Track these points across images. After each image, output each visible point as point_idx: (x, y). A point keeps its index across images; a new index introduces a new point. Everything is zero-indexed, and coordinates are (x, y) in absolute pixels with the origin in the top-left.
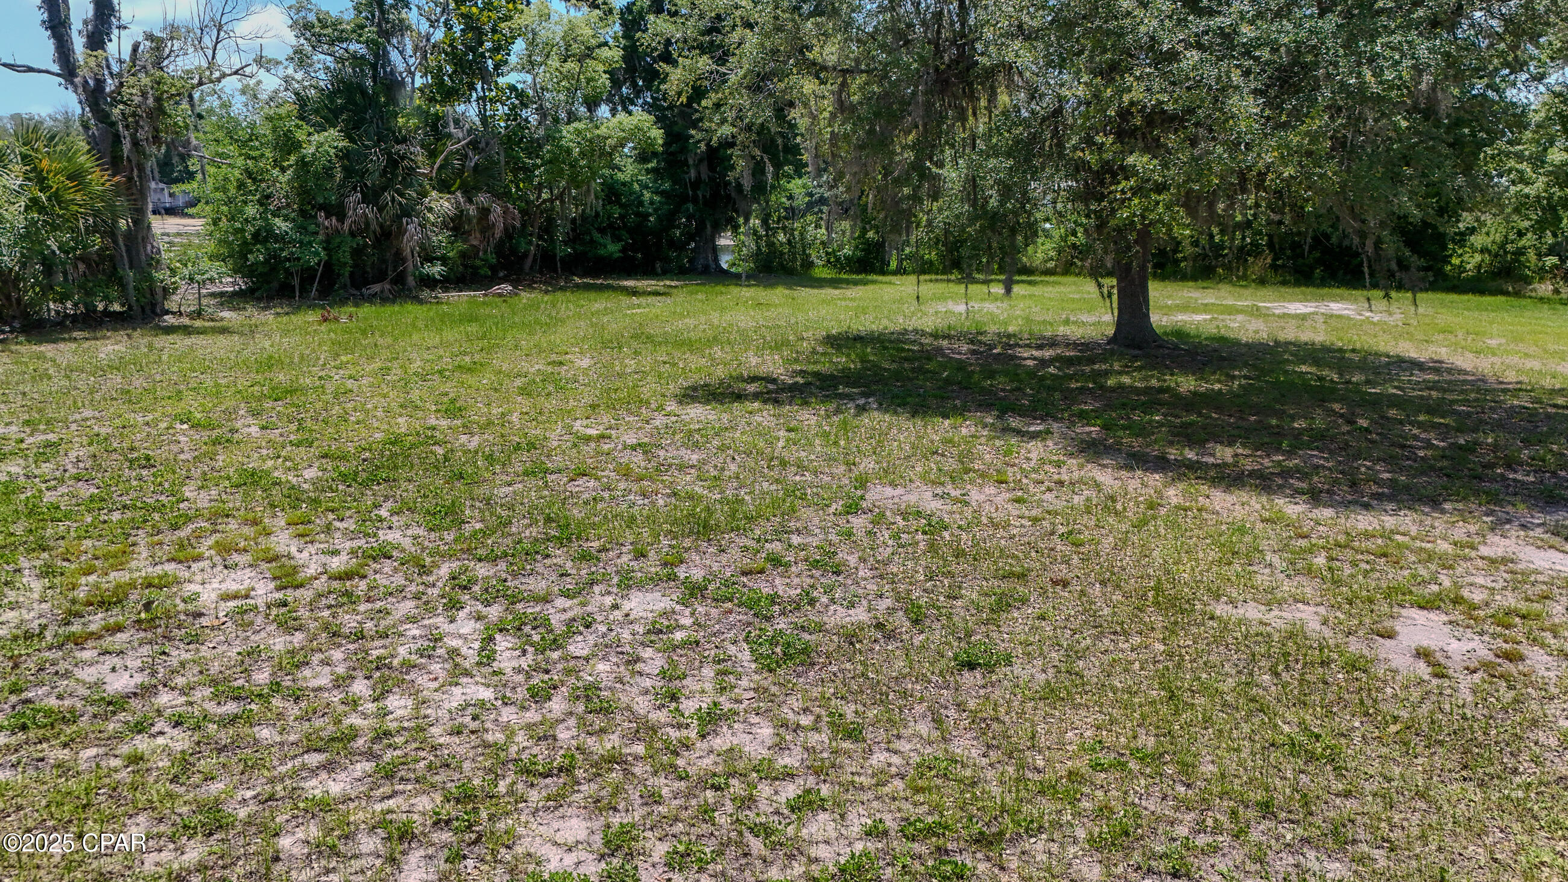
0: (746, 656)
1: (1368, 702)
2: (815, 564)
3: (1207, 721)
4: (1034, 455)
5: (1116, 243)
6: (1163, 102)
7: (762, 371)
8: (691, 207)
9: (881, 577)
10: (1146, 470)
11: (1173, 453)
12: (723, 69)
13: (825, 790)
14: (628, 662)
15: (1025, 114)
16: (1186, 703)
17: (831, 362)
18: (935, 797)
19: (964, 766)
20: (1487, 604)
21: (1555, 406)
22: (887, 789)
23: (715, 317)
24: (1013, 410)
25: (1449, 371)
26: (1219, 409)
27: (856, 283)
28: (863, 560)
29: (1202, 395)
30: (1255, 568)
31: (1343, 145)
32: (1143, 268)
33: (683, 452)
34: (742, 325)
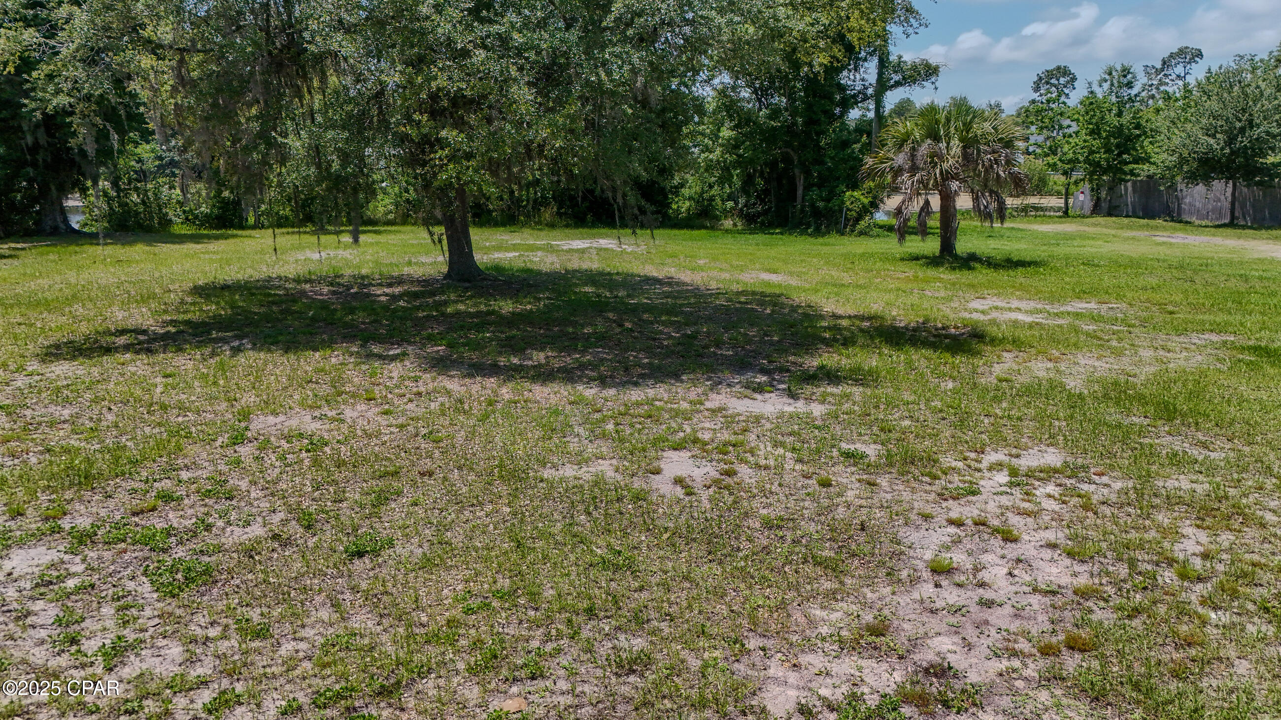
0: (147, 588)
1: (649, 521)
2: (208, 494)
3: (545, 557)
4: (395, 374)
5: (440, 199)
6: (462, 89)
7: (131, 324)
8: (30, 171)
9: (273, 495)
10: (484, 376)
11: (502, 361)
12: (52, 42)
13: (239, 688)
14: (18, 619)
15: (353, 93)
16: (529, 548)
17: (201, 310)
18: (340, 667)
19: (362, 636)
20: (713, 441)
21: (740, 302)
22: (298, 672)
23: (72, 276)
24: (374, 339)
25: (677, 284)
26: (531, 324)
27: (217, 238)
28: (254, 483)
29: (519, 314)
30: (568, 439)
31: (593, 124)
32: (464, 218)
33: (52, 408)
34: (103, 282)
